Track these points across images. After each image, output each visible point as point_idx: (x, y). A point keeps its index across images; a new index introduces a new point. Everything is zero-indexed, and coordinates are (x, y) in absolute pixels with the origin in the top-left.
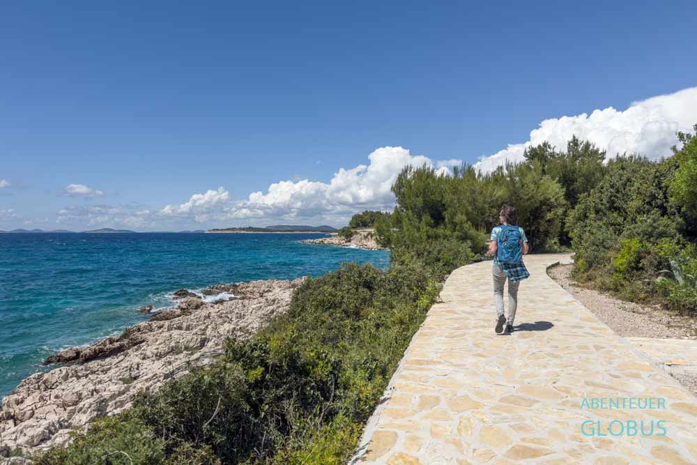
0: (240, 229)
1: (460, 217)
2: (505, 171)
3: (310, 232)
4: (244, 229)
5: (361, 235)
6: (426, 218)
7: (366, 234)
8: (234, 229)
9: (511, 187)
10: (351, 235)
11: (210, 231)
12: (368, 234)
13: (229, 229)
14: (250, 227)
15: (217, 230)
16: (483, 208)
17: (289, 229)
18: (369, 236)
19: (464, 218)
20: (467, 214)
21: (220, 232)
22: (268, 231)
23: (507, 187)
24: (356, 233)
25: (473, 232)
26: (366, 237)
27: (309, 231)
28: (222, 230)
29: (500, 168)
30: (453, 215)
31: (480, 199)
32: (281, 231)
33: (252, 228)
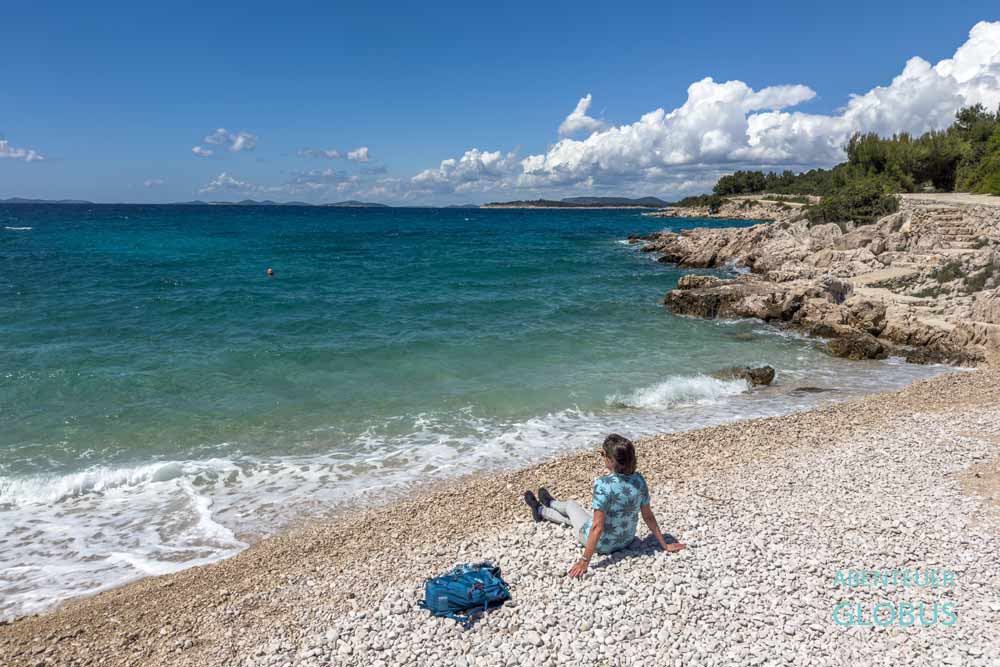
0: (528, 203)
1: (896, 167)
2: (931, 137)
3: (629, 207)
4: (532, 203)
5: (734, 203)
6: (872, 168)
7: (741, 203)
8: (518, 203)
9: (933, 148)
10: (720, 204)
11: (487, 205)
12: (745, 203)
13: (512, 203)
14: (541, 201)
15: (497, 204)
16: (911, 161)
17: (595, 202)
18: (747, 206)
19: (898, 167)
20: (901, 165)
21: (499, 207)
22: (567, 205)
23: (930, 147)
24: (727, 201)
25: (903, 176)
26: (742, 207)
27: (627, 205)
28: (503, 204)
29: (928, 134)
30: (891, 166)
31: (910, 156)
32: (585, 206)
33: (544, 201)
